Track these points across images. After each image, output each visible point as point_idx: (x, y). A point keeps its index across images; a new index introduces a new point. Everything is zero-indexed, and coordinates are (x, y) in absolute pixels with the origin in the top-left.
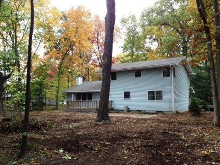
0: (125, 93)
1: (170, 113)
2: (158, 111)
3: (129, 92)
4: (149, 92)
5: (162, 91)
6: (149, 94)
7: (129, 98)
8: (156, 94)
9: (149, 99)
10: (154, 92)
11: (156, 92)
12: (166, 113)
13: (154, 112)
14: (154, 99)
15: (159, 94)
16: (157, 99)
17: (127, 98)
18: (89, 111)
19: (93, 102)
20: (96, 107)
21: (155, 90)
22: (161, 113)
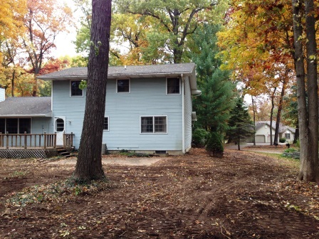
1: (178, 153)
2: (157, 152)
3: (107, 119)
4: (143, 118)
5: (165, 118)
6: (142, 123)
7: (107, 128)
8: (156, 122)
9: (142, 131)
10: (151, 118)
11: (156, 118)
12: (172, 154)
13: (152, 153)
14: (151, 131)
15: (161, 122)
16: (156, 130)
18: (28, 155)
19: (38, 137)
20: (45, 147)
21: (153, 116)
22: (164, 155)
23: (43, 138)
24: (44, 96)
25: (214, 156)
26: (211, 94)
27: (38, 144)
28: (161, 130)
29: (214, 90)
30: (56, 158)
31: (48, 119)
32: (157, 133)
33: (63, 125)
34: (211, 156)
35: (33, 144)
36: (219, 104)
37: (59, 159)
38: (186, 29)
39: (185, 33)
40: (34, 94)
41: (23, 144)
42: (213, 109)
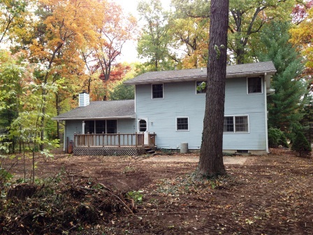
0: (178, 119)
1: (261, 153)
2: (239, 151)
3: (186, 119)
5: (246, 117)
7: (187, 128)
8: (237, 122)
10: (232, 118)
11: (236, 118)
12: (255, 153)
13: (234, 152)
14: (232, 130)
15: (242, 122)
16: (237, 130)
17: (183, 128)
18: (122, 153)
19: (130, 136)
20: (136, 145)
21: (234, 116)
22: (247, 154)
23: (134, 137)
24: (114, 100)
25: (300, 156)
26: (282, 93)
27: (130, 143)
28: (242, 130)
29: (285, 88)
30: (146, 156)
31: (132, 120)
32: (238, 132)
33: (145, 126)
34: (297, 156)
35: (126, 143)
36: (291, 103)
37: (148, 157)
38: (250, 28)
39: (249, 32)
40: (105, 99)
41: (117, 143)
42: (285, 108)
